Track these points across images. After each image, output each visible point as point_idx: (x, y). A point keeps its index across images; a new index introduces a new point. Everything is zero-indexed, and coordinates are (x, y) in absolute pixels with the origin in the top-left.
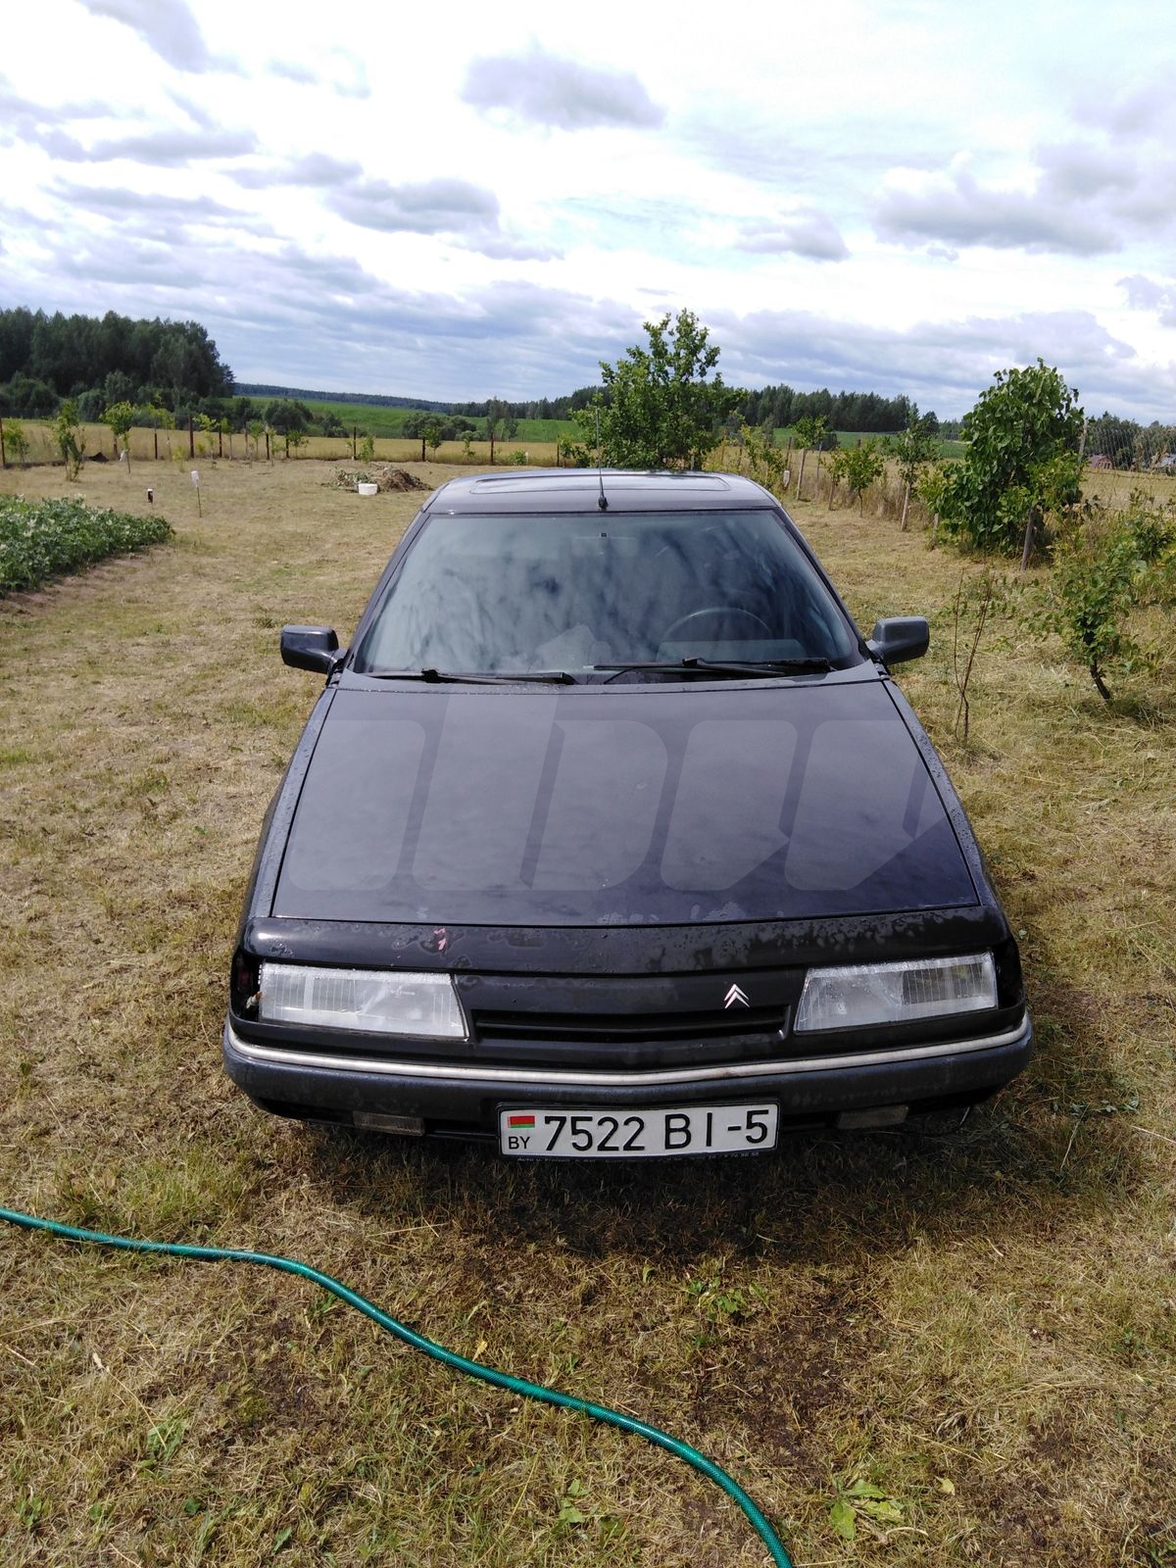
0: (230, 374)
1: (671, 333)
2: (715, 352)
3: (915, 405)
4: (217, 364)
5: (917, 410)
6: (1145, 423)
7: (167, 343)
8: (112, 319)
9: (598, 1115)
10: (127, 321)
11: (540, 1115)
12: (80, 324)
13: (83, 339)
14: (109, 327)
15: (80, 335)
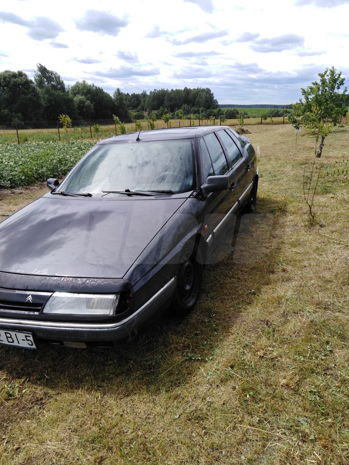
0: (217, 102)
1: (328, 76)
2: (343, 80)
4: (214, 99)
7: (200, 95)
8: (186, 89)
10: (190, 89)
12: (178, 92)
13: (178, 96)
14: (185, 92)
15: (177, 95)
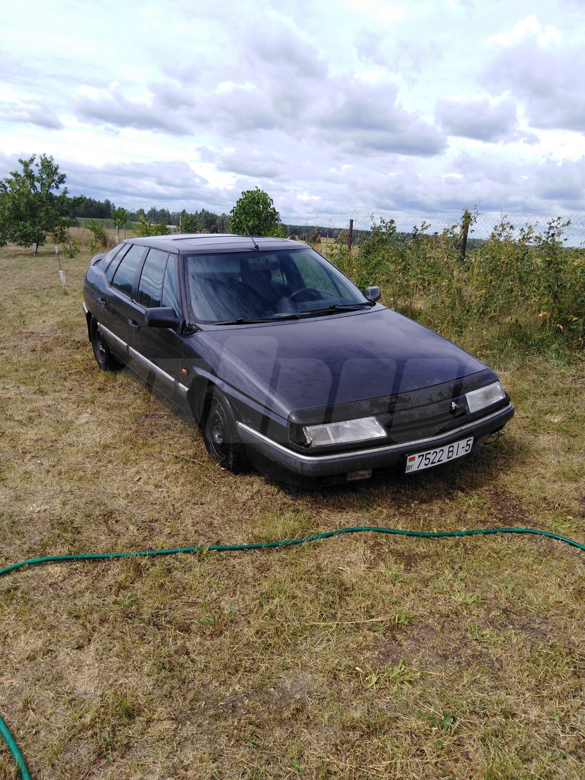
1: (37, 165)
2: (63, 176)
3: (113, 204)
5: (115, 207)
6: (219, 214)
9: (432, 451)
11: (416, 456)
